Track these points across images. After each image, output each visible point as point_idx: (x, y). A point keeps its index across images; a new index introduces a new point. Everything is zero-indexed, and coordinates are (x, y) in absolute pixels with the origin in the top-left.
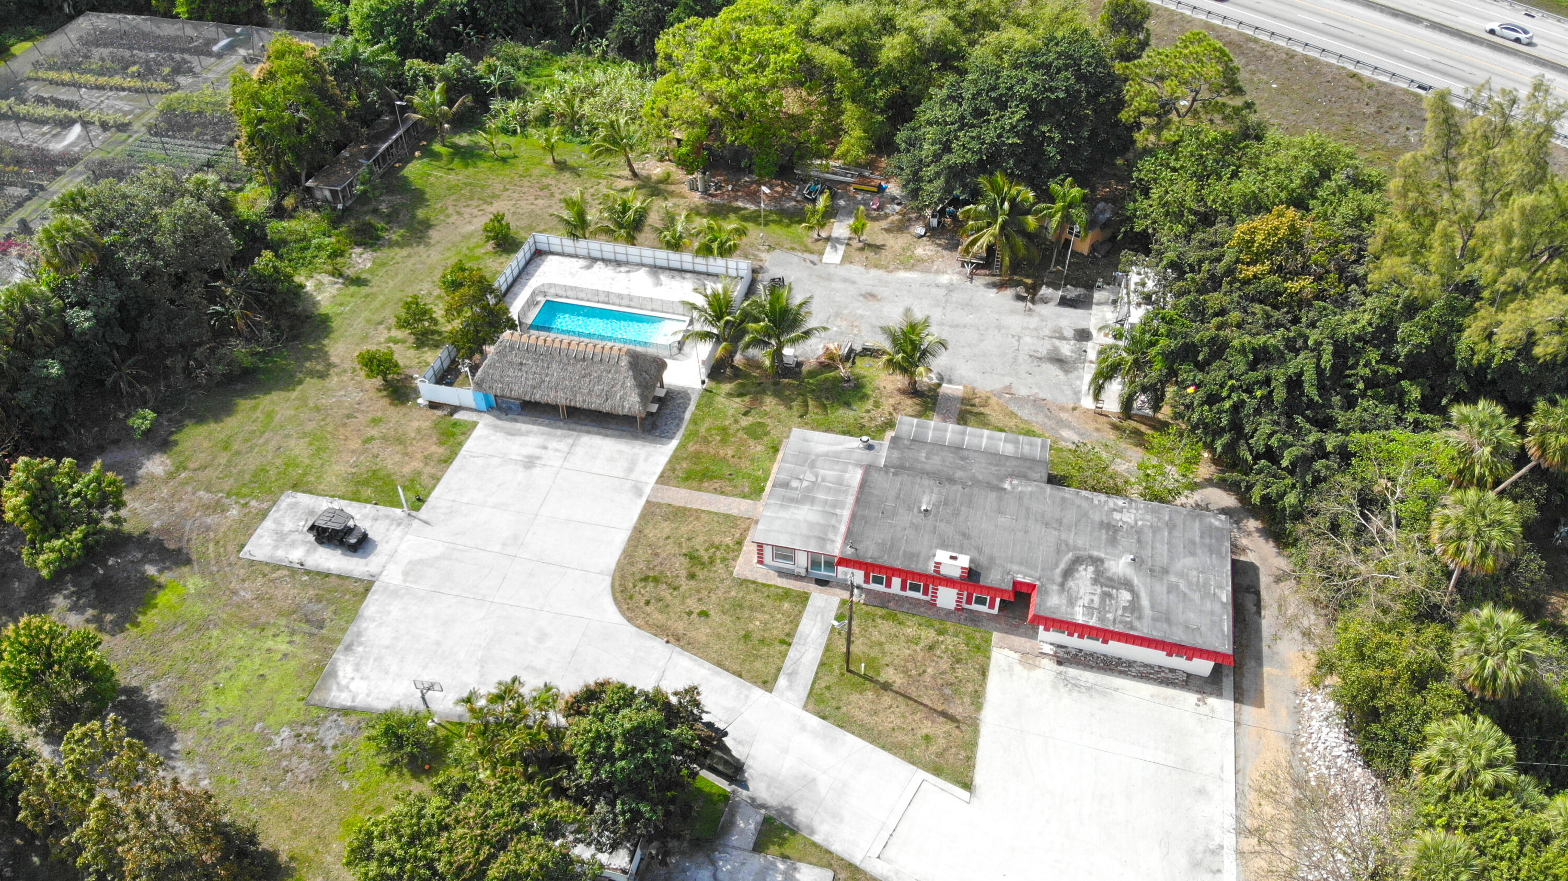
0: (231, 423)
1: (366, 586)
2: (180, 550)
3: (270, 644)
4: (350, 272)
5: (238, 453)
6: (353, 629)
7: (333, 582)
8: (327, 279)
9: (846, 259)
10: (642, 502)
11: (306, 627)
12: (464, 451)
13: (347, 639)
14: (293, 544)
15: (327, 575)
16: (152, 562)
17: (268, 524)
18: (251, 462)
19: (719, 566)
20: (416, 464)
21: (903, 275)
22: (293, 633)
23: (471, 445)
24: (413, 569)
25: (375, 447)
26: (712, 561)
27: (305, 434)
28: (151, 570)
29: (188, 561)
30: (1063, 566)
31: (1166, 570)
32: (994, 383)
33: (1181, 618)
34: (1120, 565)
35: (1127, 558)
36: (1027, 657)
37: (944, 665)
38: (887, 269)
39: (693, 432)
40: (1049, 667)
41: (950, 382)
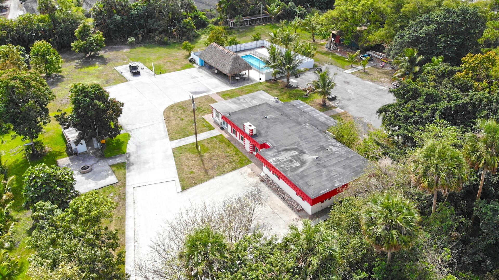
1: (126, 81)
7: (123, 78)
9: (353, 74)
14: (125, 70)
19: (203, 113)
20: (170, 68)
23: (186, 71)
24: (139, 83)
25: (168, 63)
26: (202, 111)
30: (288, 148)
31: (325, 167)
32: (358, 115)
33: (307, 179)
34: (309, 157)
35: (314, 157)
36: (254, 173)
37: (224, 161)
38: (363, 79)
39: (242, 88)
40: (257, 179)
41: (342, 109)
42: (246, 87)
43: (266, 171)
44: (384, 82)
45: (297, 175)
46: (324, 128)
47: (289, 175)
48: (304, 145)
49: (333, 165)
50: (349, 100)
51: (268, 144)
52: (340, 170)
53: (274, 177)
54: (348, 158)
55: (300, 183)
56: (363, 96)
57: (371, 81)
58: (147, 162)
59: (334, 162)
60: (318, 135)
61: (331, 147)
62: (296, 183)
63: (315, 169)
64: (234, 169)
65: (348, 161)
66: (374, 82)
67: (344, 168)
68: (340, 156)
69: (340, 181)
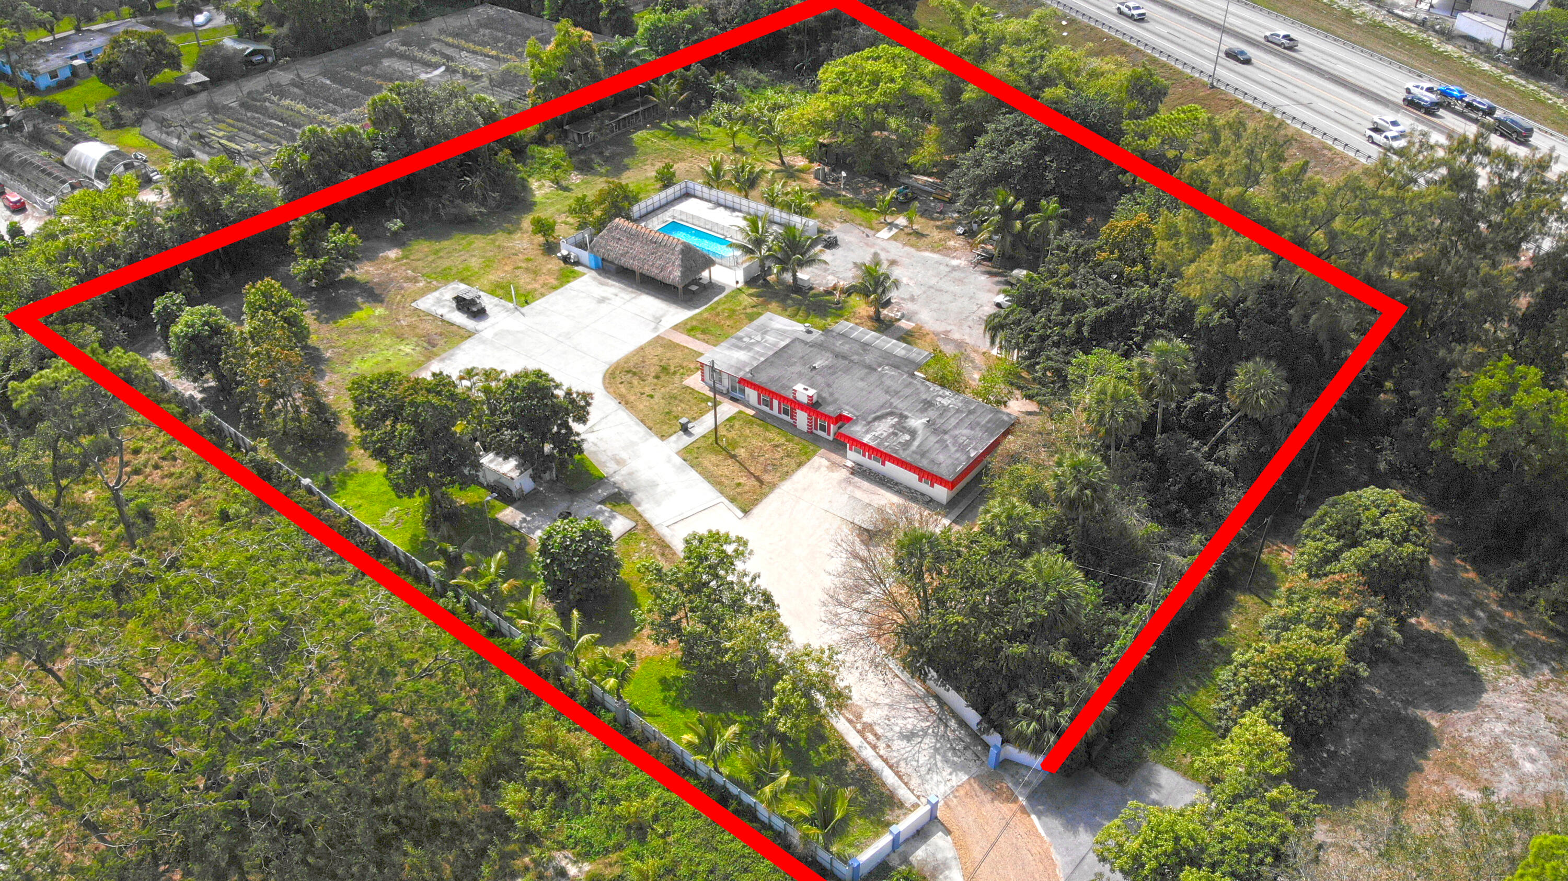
0: (445, 243)
1: (469, 334)
2: (380, 295)
3: (402, 347)
4: (564, 183)
5: (441, 257)
6: (451, 352)
7: (455, 328)
8: (548, 183)
9: (894, 238)
10: (655, 335)
11: (425, 344)
12: (568, 286)
13: (444, 355)
14: (443, 306)
15: (452, 324)
16: (363, 297)
17: (436, 294)
18: (446, 263)
19: (678, 376)
20: (536, 286)
21: (927, 254)
22: (418, 345)
23: (575, 284)
24: (500, 334)
25: (518, 272)
26: (675, 373)
27: (483, 257)
28: (359, 300)
29: (382, 301)
30: (878, 414)
31: (945, 432)
32: (939, 327)
33: (933, 456)
34: (917, 422)
35: (925, 420)
36: (834, 465)
37: (777, 456)
38: (918, 249)
39: (712, 308)
40: (844, 473)
41: (909, 320)
42: (718, 303)
43: (853, 456)
44: (956, 250)
45: (914, 452)
46: (908, 366)
47: (903, 455)
48: (900, 404)
49: (955, 427)
50: (912, 299)
51: (845, 413)
52: (967, 432)
53: (874, 464)
54: (970, 412)
55: (924, 464)
56: (931, 287)
57: (933, 250)
58: (654, 485)
59: (953, 422)
60: (910, 383)
61: (939, 399)
62: (920, 465)
63: (933, 439)
64: (800, 465)
65: (972, 417)
66: (938, 252)
67: (972, 429)
68: (958, 411)
69: (975, 449)
